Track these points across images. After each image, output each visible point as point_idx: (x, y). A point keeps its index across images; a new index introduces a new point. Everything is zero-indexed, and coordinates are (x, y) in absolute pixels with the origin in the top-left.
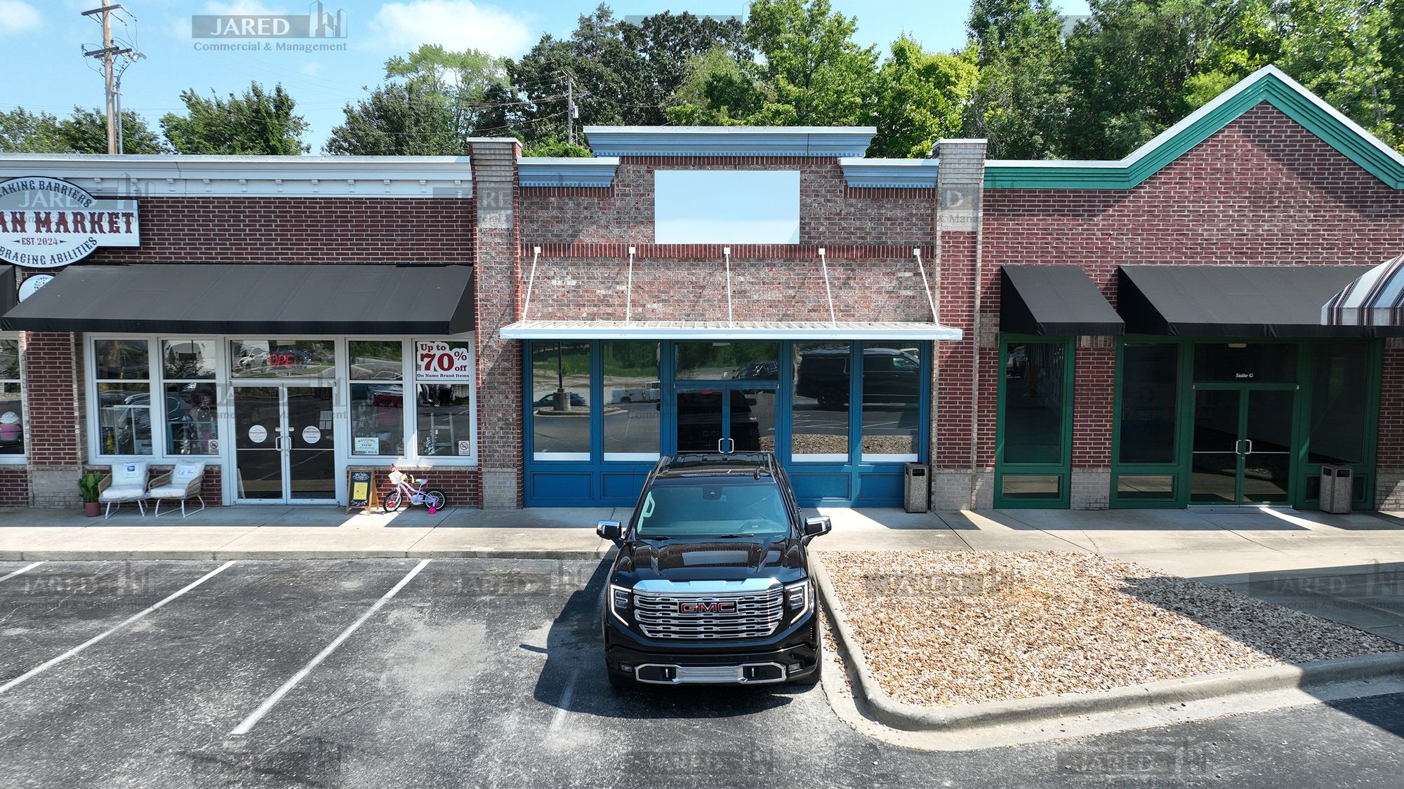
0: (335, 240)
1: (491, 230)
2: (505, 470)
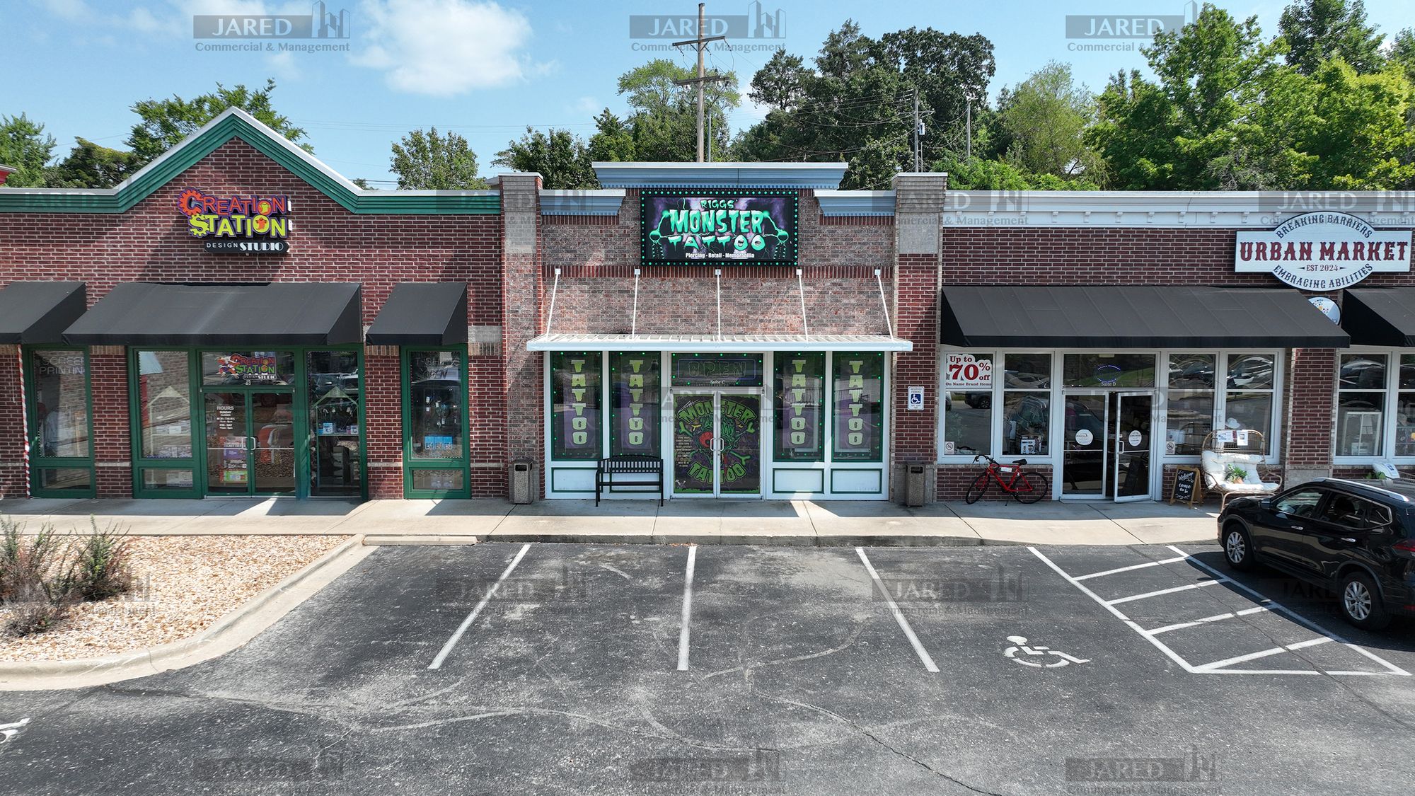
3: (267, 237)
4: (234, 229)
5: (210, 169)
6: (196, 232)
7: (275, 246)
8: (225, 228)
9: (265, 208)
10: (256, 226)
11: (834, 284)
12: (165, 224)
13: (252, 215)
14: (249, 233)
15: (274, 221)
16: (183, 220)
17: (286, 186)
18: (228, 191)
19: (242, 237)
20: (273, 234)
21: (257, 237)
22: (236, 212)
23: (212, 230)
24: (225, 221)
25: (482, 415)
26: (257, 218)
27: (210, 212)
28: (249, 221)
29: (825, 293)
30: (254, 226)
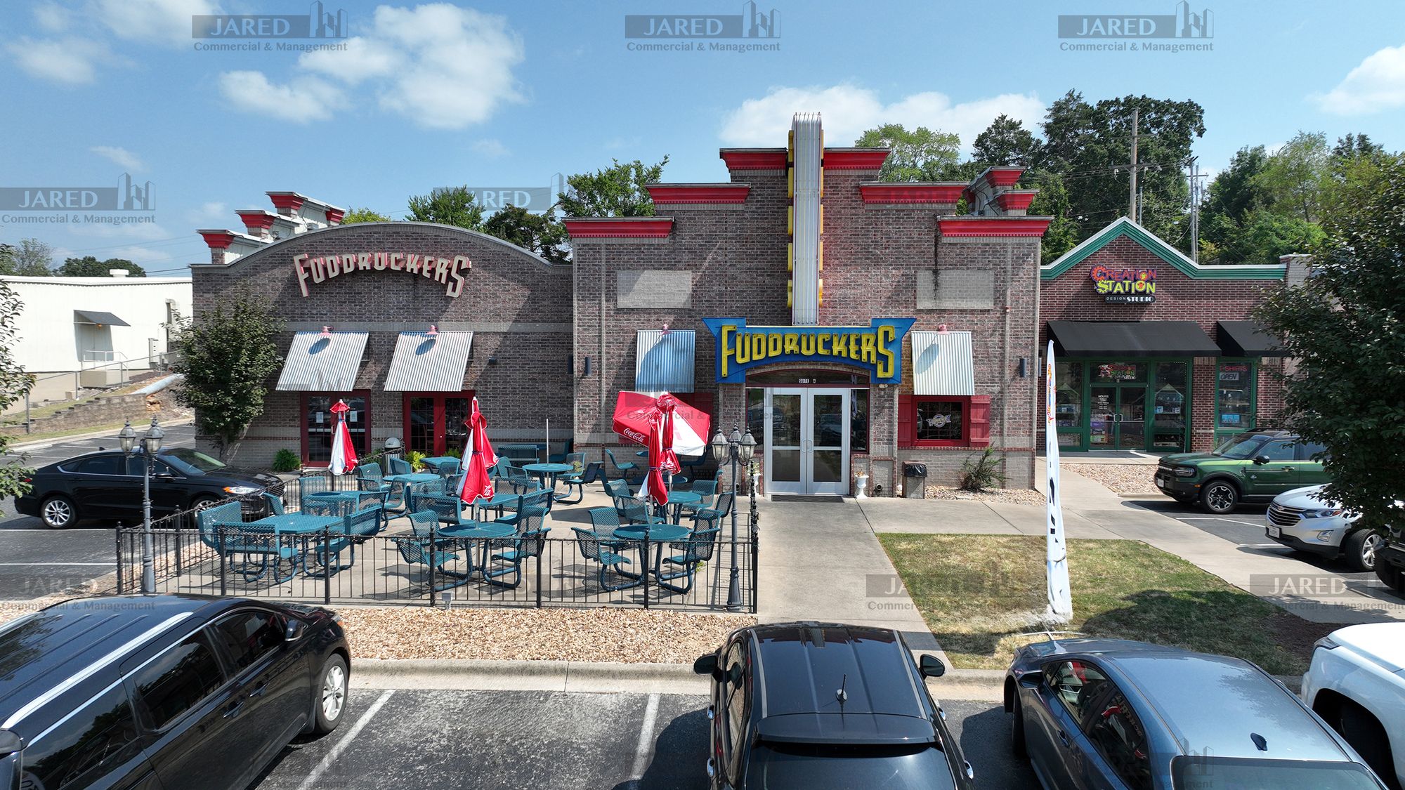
3: (1144, 294)
4: (1124, 289)
5: (1106, 252)
6: (1100, 290)
7: (1148, 299)
8: (1119, 288)
9: (1144, 276)
10: (1137, 287)
12: (1076, 286)
13: (1135, 280)
14: (1133, 291)
15: (1148, 284)
16: (1091, 282)
17: (1151, 263)
18: (1119, 267)
19: (1129, 294)
20: (1148, 292)
21: (1138, 294)
22: (1126, 279)
23: (1111, 290)
24: (1119, 284)
25: (1266, 401)
26: (1139, 282)
27: (1110, 279)
28: (1133, 284)
30: (1136, 287)
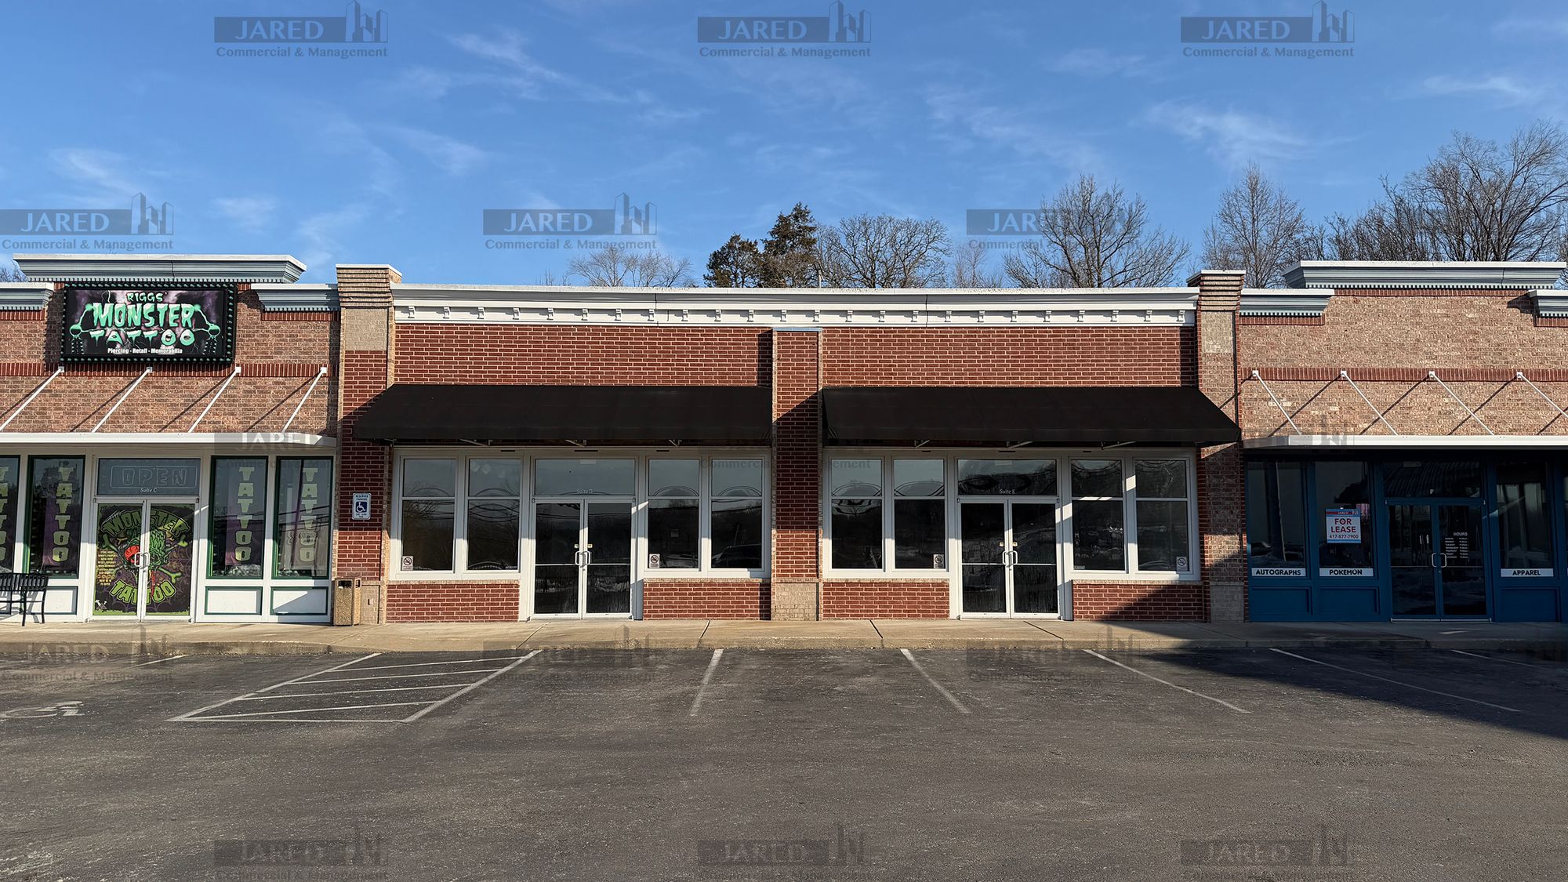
0: (1062, 365)
1: (1214, 355)
2: (1232, 583)
11: (277, 383)
29: (266, 392)
